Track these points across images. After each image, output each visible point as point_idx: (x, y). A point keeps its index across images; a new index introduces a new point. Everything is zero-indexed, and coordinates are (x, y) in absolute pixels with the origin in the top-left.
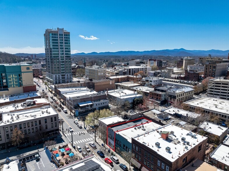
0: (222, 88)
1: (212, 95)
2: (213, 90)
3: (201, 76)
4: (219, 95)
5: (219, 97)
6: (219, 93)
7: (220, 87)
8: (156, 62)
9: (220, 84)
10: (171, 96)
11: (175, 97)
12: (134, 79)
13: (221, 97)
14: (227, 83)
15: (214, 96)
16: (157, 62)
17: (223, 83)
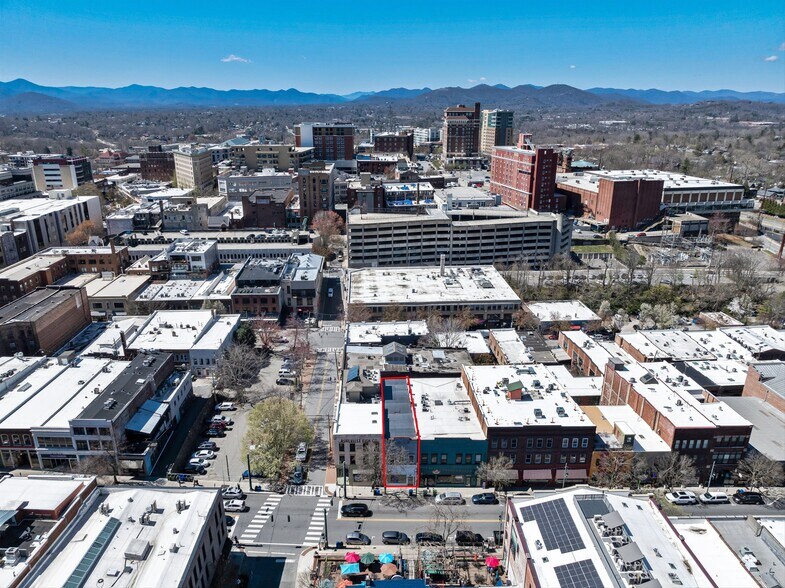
0: (381, 240)
1: (360, 261)
2: (360, 248)
3: (291, 211)
4: (375, 257)
5: (375, 262)
6: (375, 254)
7: (375, 237)
8: (72, 167)
9: (375, 230)
10: (298, 293)
11: (310, 294)
12: (102, 262)
13: (381, 260)
14: (389, 226)
15: (366, 261)
16: (77, 169)
17: (381, 226)
